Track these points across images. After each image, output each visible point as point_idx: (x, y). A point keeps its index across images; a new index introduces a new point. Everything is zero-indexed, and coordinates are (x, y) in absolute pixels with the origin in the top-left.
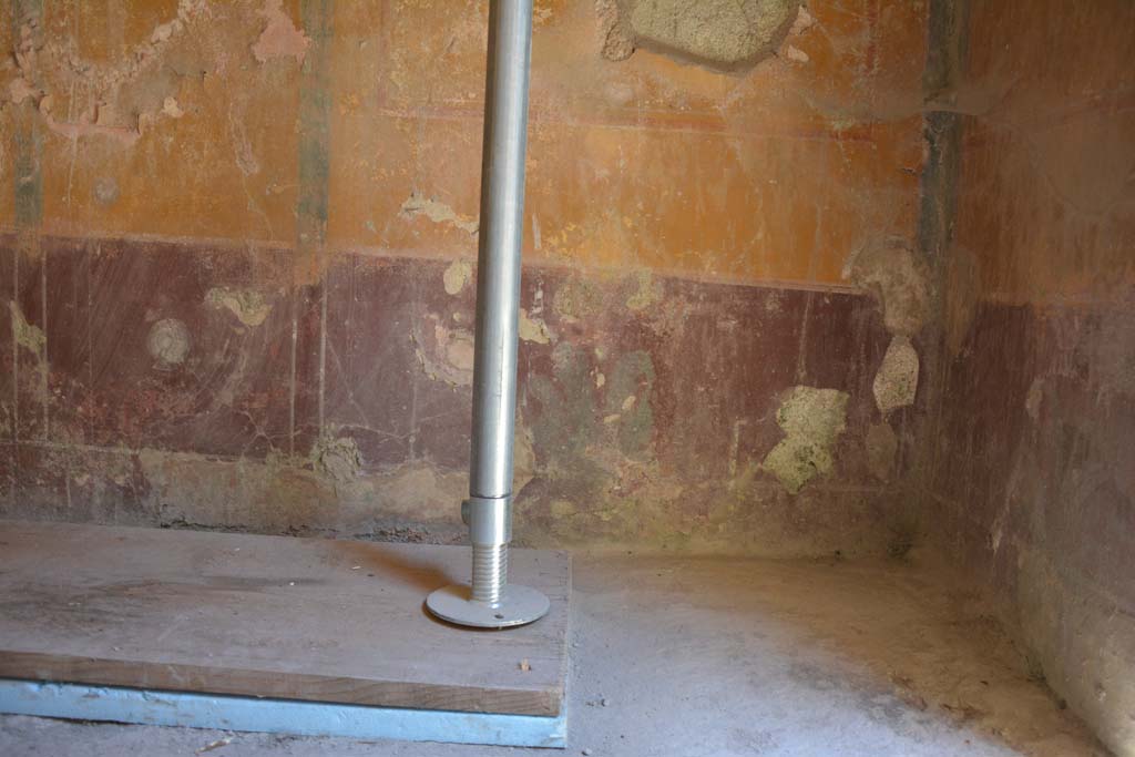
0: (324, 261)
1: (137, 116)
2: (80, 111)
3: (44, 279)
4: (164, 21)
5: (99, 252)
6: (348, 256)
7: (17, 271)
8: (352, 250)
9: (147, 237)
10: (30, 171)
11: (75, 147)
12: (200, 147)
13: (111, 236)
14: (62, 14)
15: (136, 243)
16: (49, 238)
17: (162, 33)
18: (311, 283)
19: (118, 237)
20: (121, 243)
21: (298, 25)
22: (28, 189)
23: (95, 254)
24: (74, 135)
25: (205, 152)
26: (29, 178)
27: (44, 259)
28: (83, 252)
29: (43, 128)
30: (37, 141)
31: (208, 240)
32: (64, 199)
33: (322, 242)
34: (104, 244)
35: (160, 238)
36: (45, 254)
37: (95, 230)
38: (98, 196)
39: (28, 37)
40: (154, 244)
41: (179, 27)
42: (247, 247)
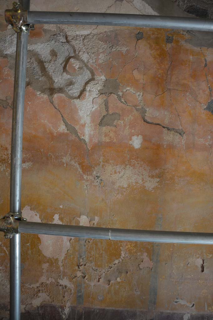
0: (155, 313)
1: (109, 281)
2: (94, 279)
3: (83, 317)
4: (117, 259)
5: (98, 311)
6: (161, 312)
7: (76, 315)
8: (162, 311)
9: (110, 308)
10: (81, 292)
11: (93, 288)
12: (125, 288)
13: (101, 308)
14: (91, 257)
15: (108, 310)
16: (85, 307)
17: (117, 262)
18: (151, 318)
19: (103, 308)
20: (104, 310)
21: (151, 260)
22: (80, 296)
23: (97, 312)
24: (92, 284)
25: (126, 289)
26: (80, 294)
27: (83, 312)
28: (94, 311)
29: (85, 283)
30: (83, 285)
31: (126, 309)
32: (89, 299)
33: (155, 309)
34: (99, 309)
35: (114, 308)
36: (84, 311)
37: (97, 306)
38: (98, 299)
39: (82, 262)
40: (112, 310)
41: (121, 260)
42: (136, 311)
